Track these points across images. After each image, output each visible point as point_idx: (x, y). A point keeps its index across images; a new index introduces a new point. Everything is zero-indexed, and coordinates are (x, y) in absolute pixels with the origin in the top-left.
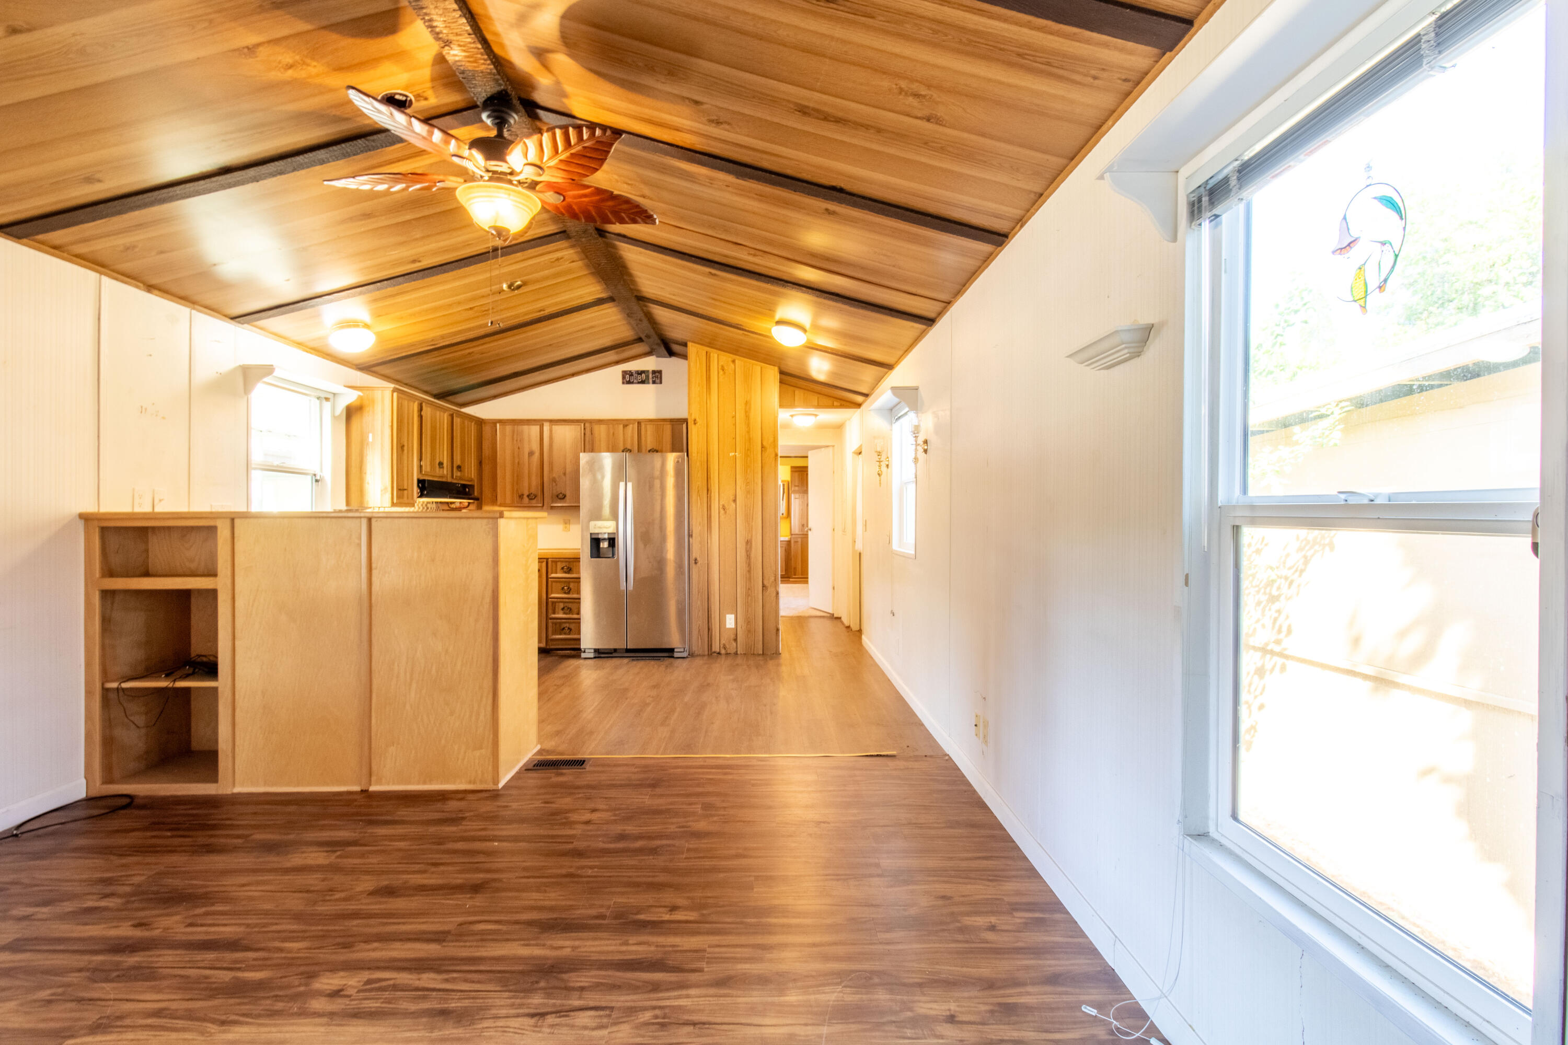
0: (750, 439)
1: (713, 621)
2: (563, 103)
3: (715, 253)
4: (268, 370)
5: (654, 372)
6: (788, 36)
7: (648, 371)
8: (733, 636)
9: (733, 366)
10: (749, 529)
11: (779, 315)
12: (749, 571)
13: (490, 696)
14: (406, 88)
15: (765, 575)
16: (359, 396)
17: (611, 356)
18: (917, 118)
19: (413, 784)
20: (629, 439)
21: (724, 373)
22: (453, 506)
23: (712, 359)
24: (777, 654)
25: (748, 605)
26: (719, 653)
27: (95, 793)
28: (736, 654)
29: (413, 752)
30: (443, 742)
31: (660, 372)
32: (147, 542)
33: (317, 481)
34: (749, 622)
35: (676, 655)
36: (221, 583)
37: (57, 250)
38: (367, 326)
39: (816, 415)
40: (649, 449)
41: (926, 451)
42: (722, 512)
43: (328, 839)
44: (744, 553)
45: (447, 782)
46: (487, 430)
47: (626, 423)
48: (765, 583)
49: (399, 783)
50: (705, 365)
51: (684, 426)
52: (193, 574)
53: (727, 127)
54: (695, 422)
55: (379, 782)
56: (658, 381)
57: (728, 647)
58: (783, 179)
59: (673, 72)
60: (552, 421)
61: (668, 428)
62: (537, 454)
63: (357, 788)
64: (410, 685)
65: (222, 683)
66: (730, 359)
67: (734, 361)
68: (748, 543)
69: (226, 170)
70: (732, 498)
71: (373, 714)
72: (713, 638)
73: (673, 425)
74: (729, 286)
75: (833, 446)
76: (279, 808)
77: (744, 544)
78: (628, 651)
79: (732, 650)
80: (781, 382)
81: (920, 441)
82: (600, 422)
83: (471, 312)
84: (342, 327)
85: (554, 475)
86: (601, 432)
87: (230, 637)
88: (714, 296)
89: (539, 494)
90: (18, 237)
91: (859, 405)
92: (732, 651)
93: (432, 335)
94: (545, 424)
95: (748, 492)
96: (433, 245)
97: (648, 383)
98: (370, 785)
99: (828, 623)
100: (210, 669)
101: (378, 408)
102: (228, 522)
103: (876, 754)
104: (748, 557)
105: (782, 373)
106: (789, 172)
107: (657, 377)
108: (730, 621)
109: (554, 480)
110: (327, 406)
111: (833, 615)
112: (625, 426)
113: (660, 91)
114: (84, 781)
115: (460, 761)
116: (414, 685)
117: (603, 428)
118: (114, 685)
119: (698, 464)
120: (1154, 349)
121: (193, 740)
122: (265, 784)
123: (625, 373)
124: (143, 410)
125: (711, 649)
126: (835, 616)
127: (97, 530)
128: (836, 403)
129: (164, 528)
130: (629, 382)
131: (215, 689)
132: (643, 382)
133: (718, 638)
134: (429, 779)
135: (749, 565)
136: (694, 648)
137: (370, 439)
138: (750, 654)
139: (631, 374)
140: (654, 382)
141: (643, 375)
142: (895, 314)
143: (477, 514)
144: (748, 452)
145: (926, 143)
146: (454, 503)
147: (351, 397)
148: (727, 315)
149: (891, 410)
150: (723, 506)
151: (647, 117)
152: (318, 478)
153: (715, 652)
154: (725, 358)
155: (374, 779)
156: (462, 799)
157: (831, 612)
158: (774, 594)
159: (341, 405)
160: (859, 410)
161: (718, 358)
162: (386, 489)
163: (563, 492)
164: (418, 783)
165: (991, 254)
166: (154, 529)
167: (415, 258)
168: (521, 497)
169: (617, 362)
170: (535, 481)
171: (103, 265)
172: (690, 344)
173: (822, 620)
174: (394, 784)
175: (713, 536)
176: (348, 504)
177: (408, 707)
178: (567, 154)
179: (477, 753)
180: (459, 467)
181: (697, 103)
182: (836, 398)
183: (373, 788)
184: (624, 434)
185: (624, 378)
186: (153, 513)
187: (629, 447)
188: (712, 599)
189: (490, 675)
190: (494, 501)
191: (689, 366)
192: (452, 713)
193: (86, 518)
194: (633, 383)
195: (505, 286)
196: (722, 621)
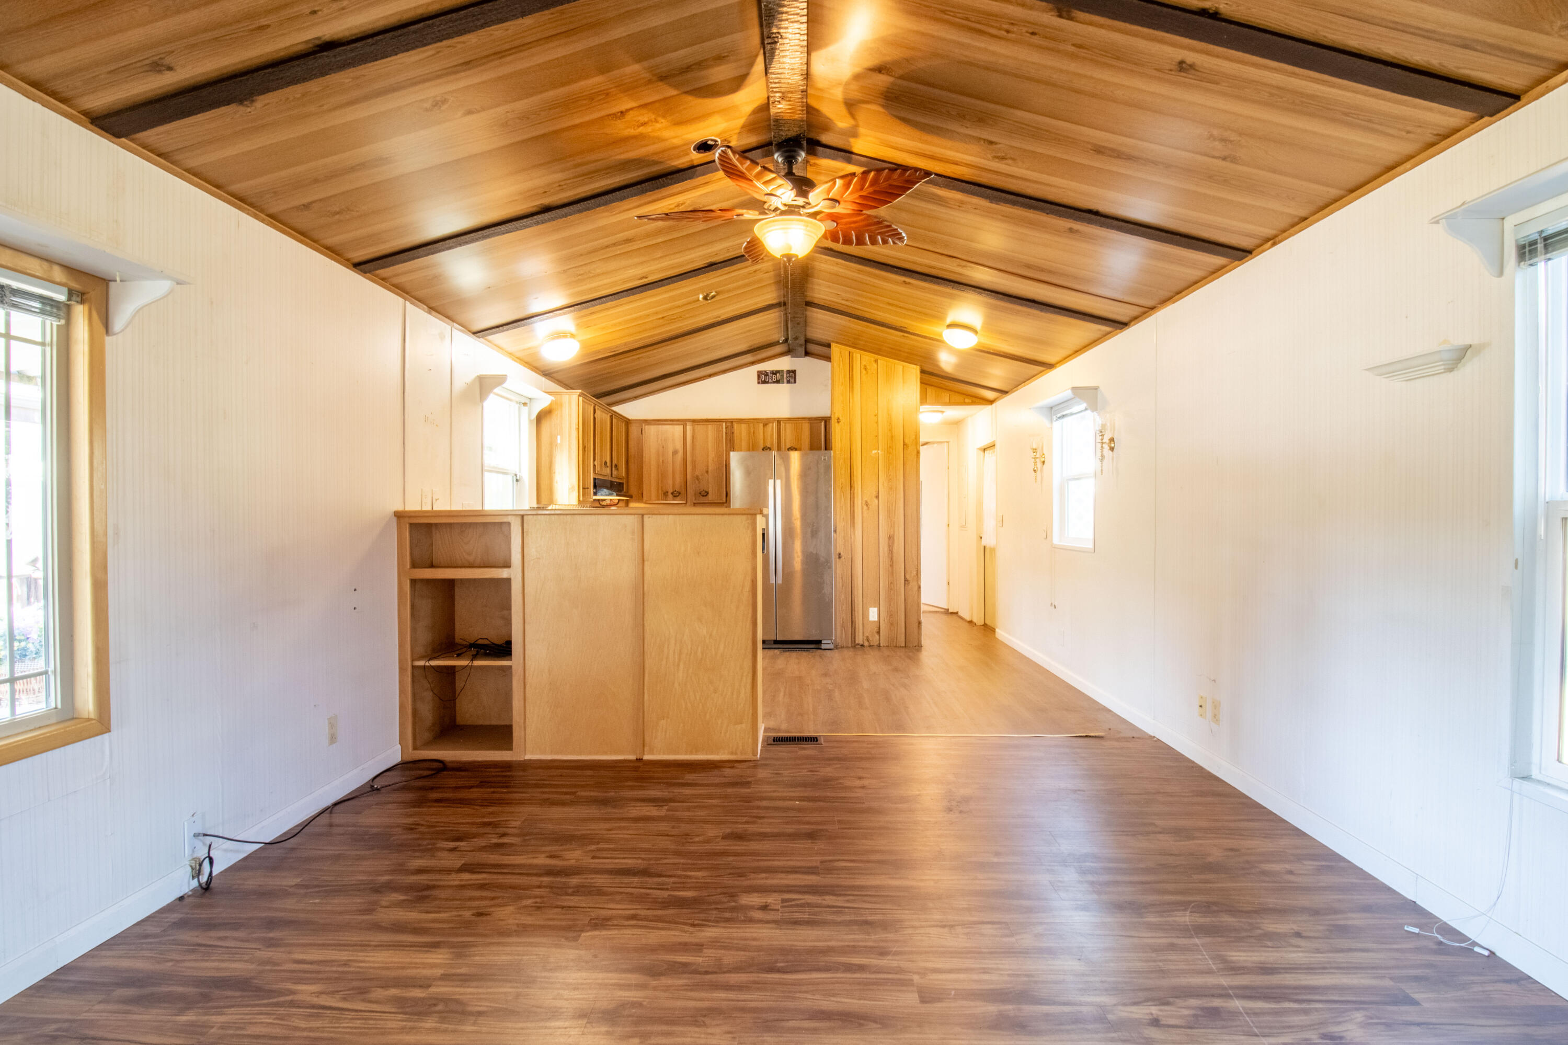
0: (892, 437)
1: (856, 614)
2: (848, 142)
3: (921, 265)
4: (500, 380)
5: (788, 372)
6: (1123, 95)
7: (783, 371)
8: (876, 629)
9: (876, 366)
10: (892, 525)
11: (949, 320)
12: (892, 566)
13: (750, 675)
14: (718, 136)
15: (907, 569)
16: (552, 401)
17: (749, 358)
18: (1214, 157)
19: (681, 754)
20: (769, 438)
21: (867, 373)
22: (604, 503)
23: (854, 359)
24: (918, 647)
25: (890, 599)
26: (862, 645)
27: (408, 758)
28: (879, 646)
29: (682, 725)
30: (708, 716)
31: (794, 372)
32: (431, 537)
33: (517, 480)
34: (891, 615)
35: (823, 646)
36: (513, 573)
37: (384, 282)
38: (573, 336)
39: (942, 412)
40: (788, 446)
41: (1112, 449)
42: (865, 507)
43: (643, 796)
44: (886, 549)
45: (712, 753)
46: (634, 430)
47: (766, 422)
48: (907, 577)
49: (668, 754)
50: (848, 365)
51: (823, 424)
52: (471, 566)
53: (1010, 162)
54: (838, 421)
55: (652, 753)
56: (792, 380)
57: (871, 639)
58: (1042, 204)
59: (982, 119)
60: (694, 421)
61: (806, 427)
62: (680, 454)
63: (632, 757)
64: (678, 665)
65: (515, 662)
66: (873, 359)
67: (876, 361)
68: (891, 538)
69: (546, 209)
70: (875, 494)
71: (646, 691)
72: (857, 630)
73: (811, 424)
74: (918, 293)
75: (948, 442)
76: (578, 772)
77: (887, 540)
78: (776, 642)
79: (875, 640)
80: (923, 382)
81: (1106, 439)
82: (741, 421)
83: (661, 321)
84: (554, 339)
85: (697, 473)
86: (741, 432)
87: (521, 621)
88: (891, 301)
89: (683, 491)
90: (364, 272)
91: (991, 402)
92: (876, 643)
93: (614, 344)
94: (688, 423)
95: (891, 488)
96: (666, 263)
97: (783, 383)
98: (644, 754)
99: (944, 617)
100: (504, 649)
101: (566, 411)
102: (519, 520)
103: (1084, 735)
104: (891, 551)
105: (923, 372)
106: (1051, 197)
107: (792, 376)
108: (873, 614)
109: (697, 478)
110: (525, 410)
111: (948, 610)
112: (765, 425)
113: (958, 133)
114: (399, 746)
115: (723, 734)
116: (682, 666)
117: (744, 426)
118: (421, 663)
119: (842, 461)
120: (1469, 369)
121: (457, 715)
122: (551, 753)
123: (760, 373)
124: (426, 419)
125: (855, 641)
126: (950, 611)
127: (408, 525)
128: (967, 400)
129: (445, 524)
130: (764, 382)
131: (510, 667)
132: (778, 382)
133: (861, 631)
134: (696, 750)
135: (892, 560)
136: (838, 641)
137: (559, 441)
138: (892, 646)
139: (766, 374)
140: (788, 382)
141: (778, 375)
142: (1089, 318)
143: (626, 511)
144: (890, 449)
145: (1210, 177)
146: (604, 500)
147: (544, 401)
148: (897, 318)
149: (1052, 408)
150: (866, 502)
151: (931, 154)
152: (518, 478)
153: (858, 644)
154: (868, 358)
155: (646, 749)
156: (732, 767)
157: (946, 607)
158: (916, 588)
159: (537, 408)
160: (990, 406)
161: (861, 358)
162: (573, 487)
163: (706, 490)
164: (686, 754)
165: (1223, 267)
166: (436, 525)
167: (643, 275)
168: (665, 494)
169: (753, 363)
170: (679, 479)
171: (407, 293)
172: (833, 345)
173: (938, 615)
174: (664, 754)
175: (856, 532)
176: (538, 501)
177: (676, 685)
178: (871, 190)
179: (739, 727)
180: (616, 466)
181: (991, 143)
182: (966, 395)
183: (646, 757)
184: (764, 433)
185: (759, 377)
186: (432, 511)
187: (769, 446)
188: (855, 592)
189: (750, 656)
190: (640, 498)
191: (833, 367)
192: (715, 691)
193: (400, 516)
194: (768, 383)
195: (701, 297)
196: (865, 615)
